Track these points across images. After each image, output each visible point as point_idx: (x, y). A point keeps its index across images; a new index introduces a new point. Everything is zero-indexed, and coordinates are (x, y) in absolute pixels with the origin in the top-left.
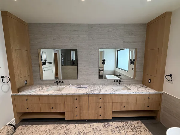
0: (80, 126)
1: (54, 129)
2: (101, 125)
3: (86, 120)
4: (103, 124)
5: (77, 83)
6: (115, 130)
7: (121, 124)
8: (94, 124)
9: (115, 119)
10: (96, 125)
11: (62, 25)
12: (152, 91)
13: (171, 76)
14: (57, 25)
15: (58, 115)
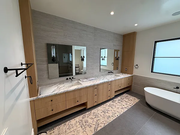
0: (100, 108)
1: (83, 118)
2: (110, 102)
3: (99, 104)
4: (111, 102)
5: (85, 77)
6: (119, 101)
7: (119, 98)
8: (107, 103)
9: (116, 96)
10: (108, 104)
11: (73, 22)
12: (130, 75)
13: (137, 65)
14: (69, 21)
15: (79, 108)
